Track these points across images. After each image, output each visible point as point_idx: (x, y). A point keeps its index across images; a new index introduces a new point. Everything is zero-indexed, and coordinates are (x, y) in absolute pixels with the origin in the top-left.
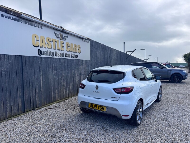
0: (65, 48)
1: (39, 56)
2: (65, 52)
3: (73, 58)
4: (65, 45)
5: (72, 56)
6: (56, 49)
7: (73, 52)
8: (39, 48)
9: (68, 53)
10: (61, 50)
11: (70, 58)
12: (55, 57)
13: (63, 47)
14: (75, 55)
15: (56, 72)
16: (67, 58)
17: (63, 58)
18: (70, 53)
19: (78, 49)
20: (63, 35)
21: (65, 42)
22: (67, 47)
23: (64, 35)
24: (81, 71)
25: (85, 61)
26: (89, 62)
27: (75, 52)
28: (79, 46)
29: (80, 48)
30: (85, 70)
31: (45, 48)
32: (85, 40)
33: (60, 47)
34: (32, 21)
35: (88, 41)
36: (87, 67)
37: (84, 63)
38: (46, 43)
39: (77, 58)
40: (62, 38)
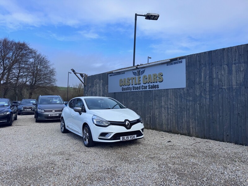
0: (142, 82)
1: (122, 91)
2: (142, 84)
3: (150, 89)
4: (141, 79)
5: (150, 87)
6: (134, 84)
7: (151, 83)
8: (123, 87)
9: (144, 85)
10: (138, 84)
11: (148, 89)
12: (132, 90)
13: (140, 81)
14: (153, 85)
15: (133, 102)
16: (144, 90)
17: (140, 90)
18: (147, 85)
19: (158, 78)
20: (140, 71)
21: (142, 76)
22: (144, 80)
23: (141, 70)
24: (163, 104)
25: (171, 90)
26: (183, 91)
27: (154, 82)
28: (160, 75)
29: (161, 76)
30: (171, 103)
31: (126, 85)
32: (173, 62)
33: (137, 82)
34: (119, 72)
35: (180, 60)
36: (177, 98)
37: (169, 92)
38: (127, 82)
39: (157, 89)
40: (139, 73)
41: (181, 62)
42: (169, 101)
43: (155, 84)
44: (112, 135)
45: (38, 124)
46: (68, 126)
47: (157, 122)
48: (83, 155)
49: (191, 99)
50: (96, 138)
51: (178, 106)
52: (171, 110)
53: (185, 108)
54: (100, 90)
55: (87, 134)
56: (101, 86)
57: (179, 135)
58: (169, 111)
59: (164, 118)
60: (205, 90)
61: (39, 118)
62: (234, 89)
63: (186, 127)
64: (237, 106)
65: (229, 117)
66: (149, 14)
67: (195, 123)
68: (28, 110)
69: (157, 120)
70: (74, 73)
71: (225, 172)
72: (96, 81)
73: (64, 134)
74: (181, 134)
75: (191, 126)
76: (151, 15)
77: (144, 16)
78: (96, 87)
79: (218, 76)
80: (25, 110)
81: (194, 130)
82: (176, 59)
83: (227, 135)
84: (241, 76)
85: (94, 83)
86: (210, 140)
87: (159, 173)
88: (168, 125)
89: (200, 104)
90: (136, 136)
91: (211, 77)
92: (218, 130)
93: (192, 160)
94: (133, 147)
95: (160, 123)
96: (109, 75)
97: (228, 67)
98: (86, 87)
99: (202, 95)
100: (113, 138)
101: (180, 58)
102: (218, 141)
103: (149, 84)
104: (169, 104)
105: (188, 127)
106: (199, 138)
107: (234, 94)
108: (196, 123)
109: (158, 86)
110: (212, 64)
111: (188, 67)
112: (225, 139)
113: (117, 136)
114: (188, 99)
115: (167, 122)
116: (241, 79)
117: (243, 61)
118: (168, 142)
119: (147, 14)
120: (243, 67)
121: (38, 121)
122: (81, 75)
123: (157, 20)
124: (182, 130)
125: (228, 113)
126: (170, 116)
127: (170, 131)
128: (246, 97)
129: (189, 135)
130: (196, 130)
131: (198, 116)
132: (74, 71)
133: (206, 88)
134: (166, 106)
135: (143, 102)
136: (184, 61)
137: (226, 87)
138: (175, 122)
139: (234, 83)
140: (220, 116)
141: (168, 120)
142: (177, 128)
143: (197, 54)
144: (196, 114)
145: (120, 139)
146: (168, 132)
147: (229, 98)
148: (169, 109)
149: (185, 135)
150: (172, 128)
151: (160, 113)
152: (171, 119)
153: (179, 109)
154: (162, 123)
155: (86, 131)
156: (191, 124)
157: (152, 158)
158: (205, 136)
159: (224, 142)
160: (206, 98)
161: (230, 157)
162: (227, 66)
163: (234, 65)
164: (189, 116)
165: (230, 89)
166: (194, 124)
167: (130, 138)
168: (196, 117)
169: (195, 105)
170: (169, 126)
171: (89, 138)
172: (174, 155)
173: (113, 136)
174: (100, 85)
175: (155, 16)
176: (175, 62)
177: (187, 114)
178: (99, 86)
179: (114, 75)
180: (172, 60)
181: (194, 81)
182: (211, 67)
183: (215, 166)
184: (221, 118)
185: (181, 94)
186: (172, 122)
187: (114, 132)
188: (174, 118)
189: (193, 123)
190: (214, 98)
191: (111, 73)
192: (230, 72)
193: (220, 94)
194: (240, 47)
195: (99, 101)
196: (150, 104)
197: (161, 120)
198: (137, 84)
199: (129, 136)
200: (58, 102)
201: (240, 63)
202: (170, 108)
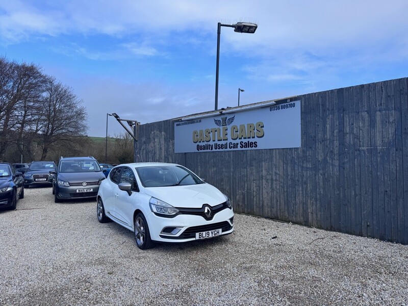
0: (229, 137)
1: (197, 151)
2: (230, 140)
3: (244, 149)
4: (229, 132)
5: (242, 145)
6: (216, 140)
7: (244, 138)
8: (198, 143)
9: (234, 142)
10: (224, 140)
11: (239, 148)
12: (214, 150)
13: (226, 135)
14: (248, 142)
15: (215, 169)
16: (232, 149)
17: (226, 150)
18: (238, 141)
19: (256, 131)
20: (226, 118)
21: (229, 127)
22: (232, 134)
23: (229, 117)
24: (264, 173)
25: (277, 151)
26: (296, 152)
27: (249, 138)
28: (259, 125)
29: (261, 127)
30: (277, 171)
31: (203, 142)
32: (280, 105)
33: (222, 136)
34: (192, 120)
35: (292, 103)
36: (287, 164)
37: (274, 155)
38: (205, 136)
39: (254, 148)
40: (225, 122)
41: (293, 105)
42: (274, 169)
43: (251, 140)
44: (183, 230)
45: (59, 205)
46: (109, 213)
47: (255, 202)
48: (135, 265)
49: (309, 165)
50: (155, 236)
51: (289, 177)
52: (278, 182)
53: (300, 180)
54: (161, 149)
55: (142, 228)
56: (163, 142)
57: (290, 224)
58: (274, 186)
59: (265, 195)
60: (331, 151)
61: (60, 195)
62: (378, 151)
63: (301, 211)
64: (383, 180)
65: (370, 197)
66: (240, 23)
67: (316, 206)
68: (41, 180)
69: (255, 200)
70: (117, 120)
71: (364, 294)
72: (154, 133)
73: (103, 225)
74: (294, 223)
75: (309, 211)
76: (244, 26)
77: (232, 26)
78: (154, 143)
79: (353, 129)
80: (36, 180)
81: (314, 215)
82: (285, 101)
83: (368, 226)
84: (390, 131)
85: (151, 136)
86: (340, 233)
87: (258, 297)
88: (272, 207)
89: (324, 174)
90: (220, 230)
91: (341, 131)
92: (353, 217)
93: (312, 272)
94: (216, 248)
95: (260, 204)
96: (175, 124)
97: (370, 116)
98: (138, 143)
99: (327, 161)
100: (185, 235)
101: (292, 99)
102: (353, 235)
103: (241, 140)
104: (274, 173)
105: (305, 212)
106: (323, 229)
107: (379, 159)
108: (318, 205)
109: (255, 144)
110: (344, 110)
111: (304, 113)
112: (364, 232)
113: (191, 232)
114: (305, 165)
115: (272, 203)
116: (390, 135)
117: (393, 106)
118: (273, 238)
119: (238, 23)
120: (393, 116)
121: (58, 201)
122: (130, 123)
123: (253, 32)
124: (296, 217)
125: (369, 189)
126: (275, 193)
127: (275, 218)
128: (398, 165)
129: (307, 224)
130: (317, 217)
131: (320, 194)
132: (117, 117)
133: (333, 148)
134: (269, 177)
135: (232, 170)
136: (298, 103)
137: (365, 148)
138: (283, 203)
139: (379, 142)
140: (356, 195)
141: (272, 199)
142: (287, 213)
143: (320, 93)
144: (318, 190)
145: (195, 237)
146: (272, 219)
147: (370, 166)
148: (274, 182)
149: (300, 224)
150: (279, 212)
151: (259, 187)
152: (277, 199)
153: (290, 183)
154: (263, 205)
155: (139, 223)
156: (309, 206)
157: (247, 269)
158: (332, 227)
159: (362, 236)
160: (333, 165)
161: (372, 265)
162: (368, 113)
163: (378, 113)
164: (306, 194)
165: (373, 151)
166: (314, 207)
167: (211, 234)
168: (318, 196)
169: (315, 175)
170: (274, 210)
171: (144, 235)
172: (282, 262)
173: (184, 232)
174: (161, 139)
175: (251, 27)
176: (283, 104)
177: (303, 191)
178: (160, 142)
179: (183, 124)
180: (278, 102)
181: (315, 137)
182: (342, 115)
183: (349, 283)
184: (357, 197)
185: (293, 157)
186: (279, 203)
187: (186, 225)
188: (282, 196)
189: (312, 206)
190: (347, 166)
191: (179, 121)
192: (372, 124)
193: (356, 160)
194: (389, 84)
195: (160, 172)
196: (242, 174)
197: (261, 199)
198: (221, 140)
199: (210, 232)
200: (92, 168)
201: (387, 109)
202: (276, 180)
